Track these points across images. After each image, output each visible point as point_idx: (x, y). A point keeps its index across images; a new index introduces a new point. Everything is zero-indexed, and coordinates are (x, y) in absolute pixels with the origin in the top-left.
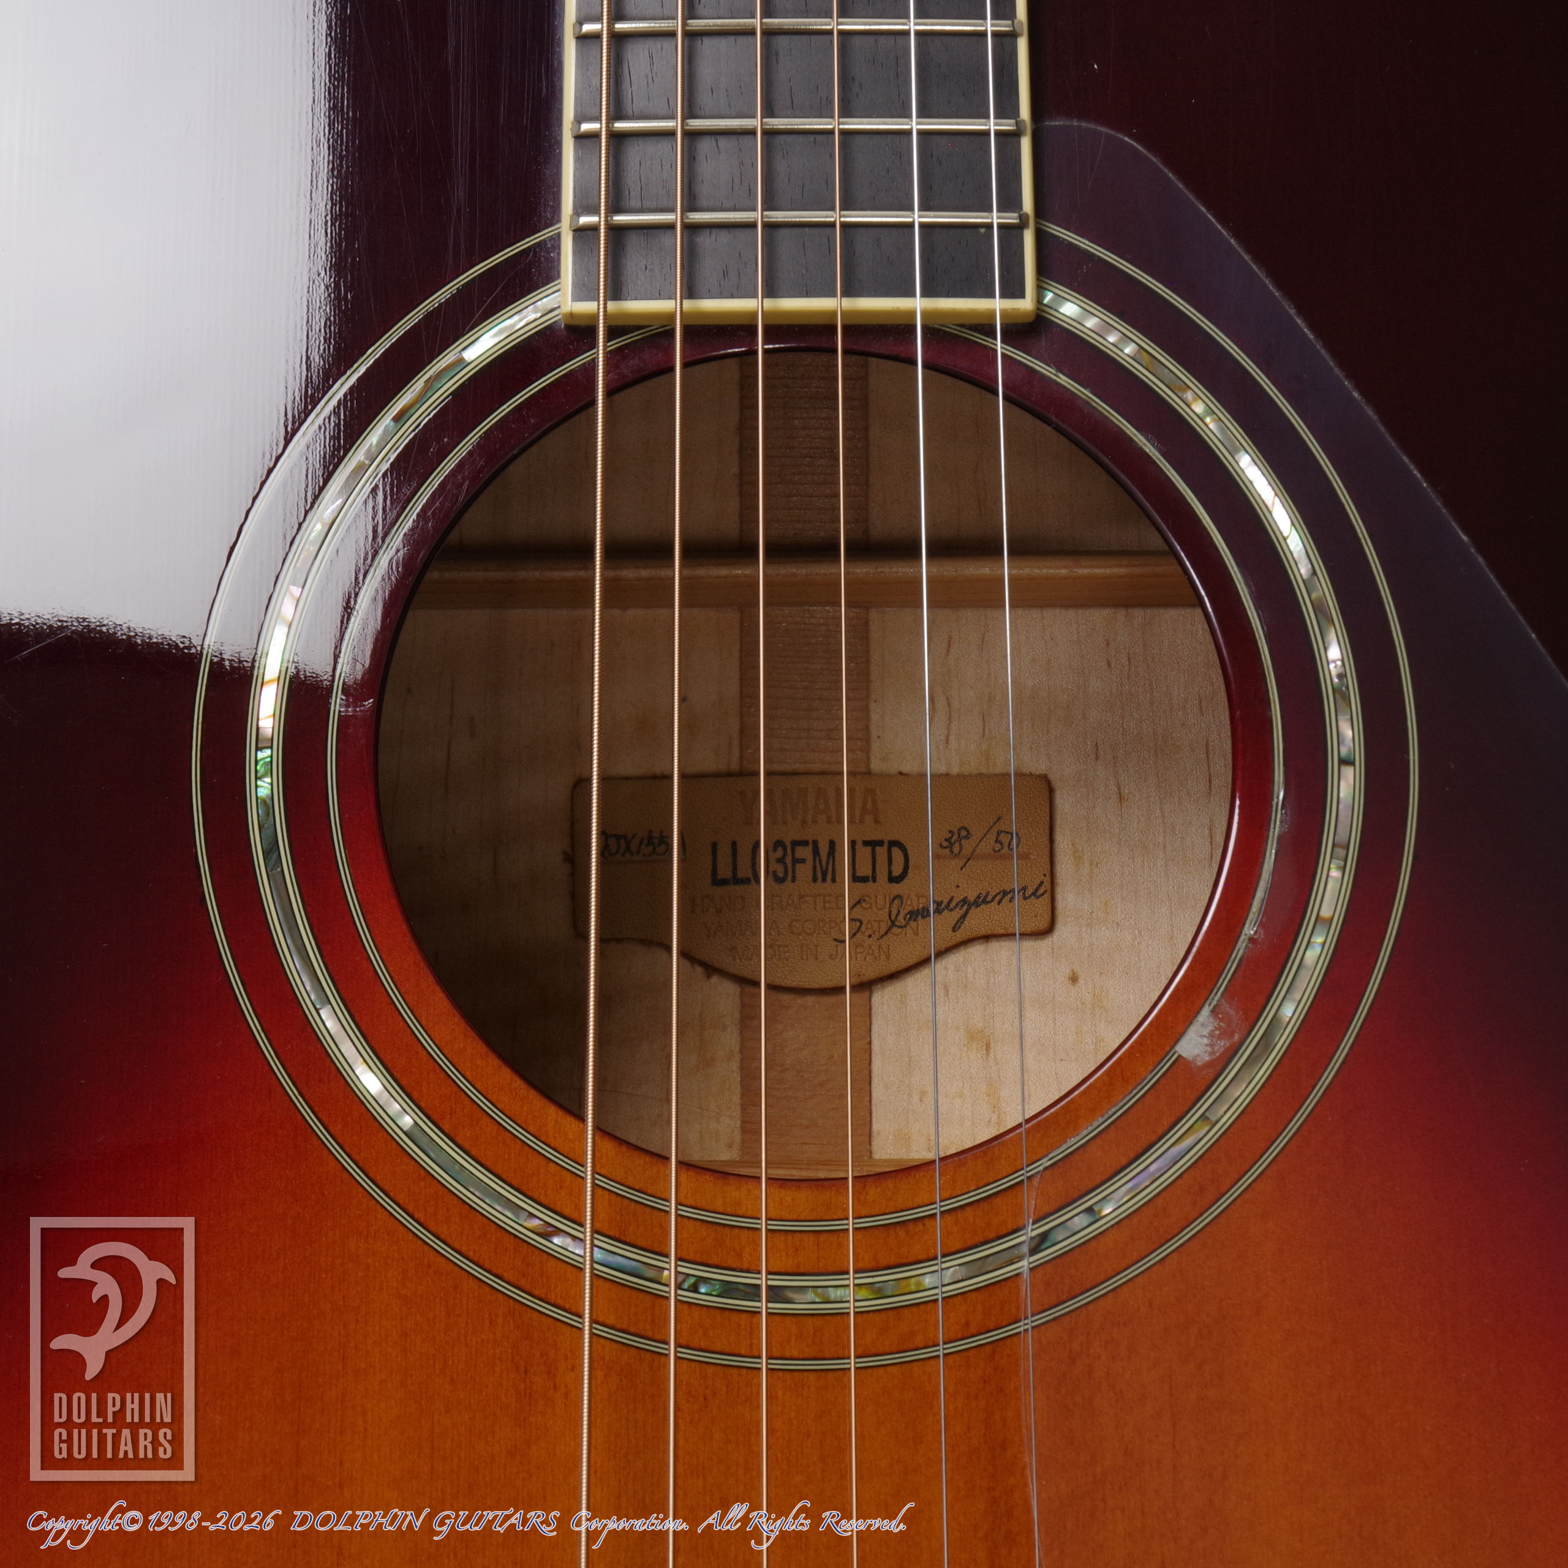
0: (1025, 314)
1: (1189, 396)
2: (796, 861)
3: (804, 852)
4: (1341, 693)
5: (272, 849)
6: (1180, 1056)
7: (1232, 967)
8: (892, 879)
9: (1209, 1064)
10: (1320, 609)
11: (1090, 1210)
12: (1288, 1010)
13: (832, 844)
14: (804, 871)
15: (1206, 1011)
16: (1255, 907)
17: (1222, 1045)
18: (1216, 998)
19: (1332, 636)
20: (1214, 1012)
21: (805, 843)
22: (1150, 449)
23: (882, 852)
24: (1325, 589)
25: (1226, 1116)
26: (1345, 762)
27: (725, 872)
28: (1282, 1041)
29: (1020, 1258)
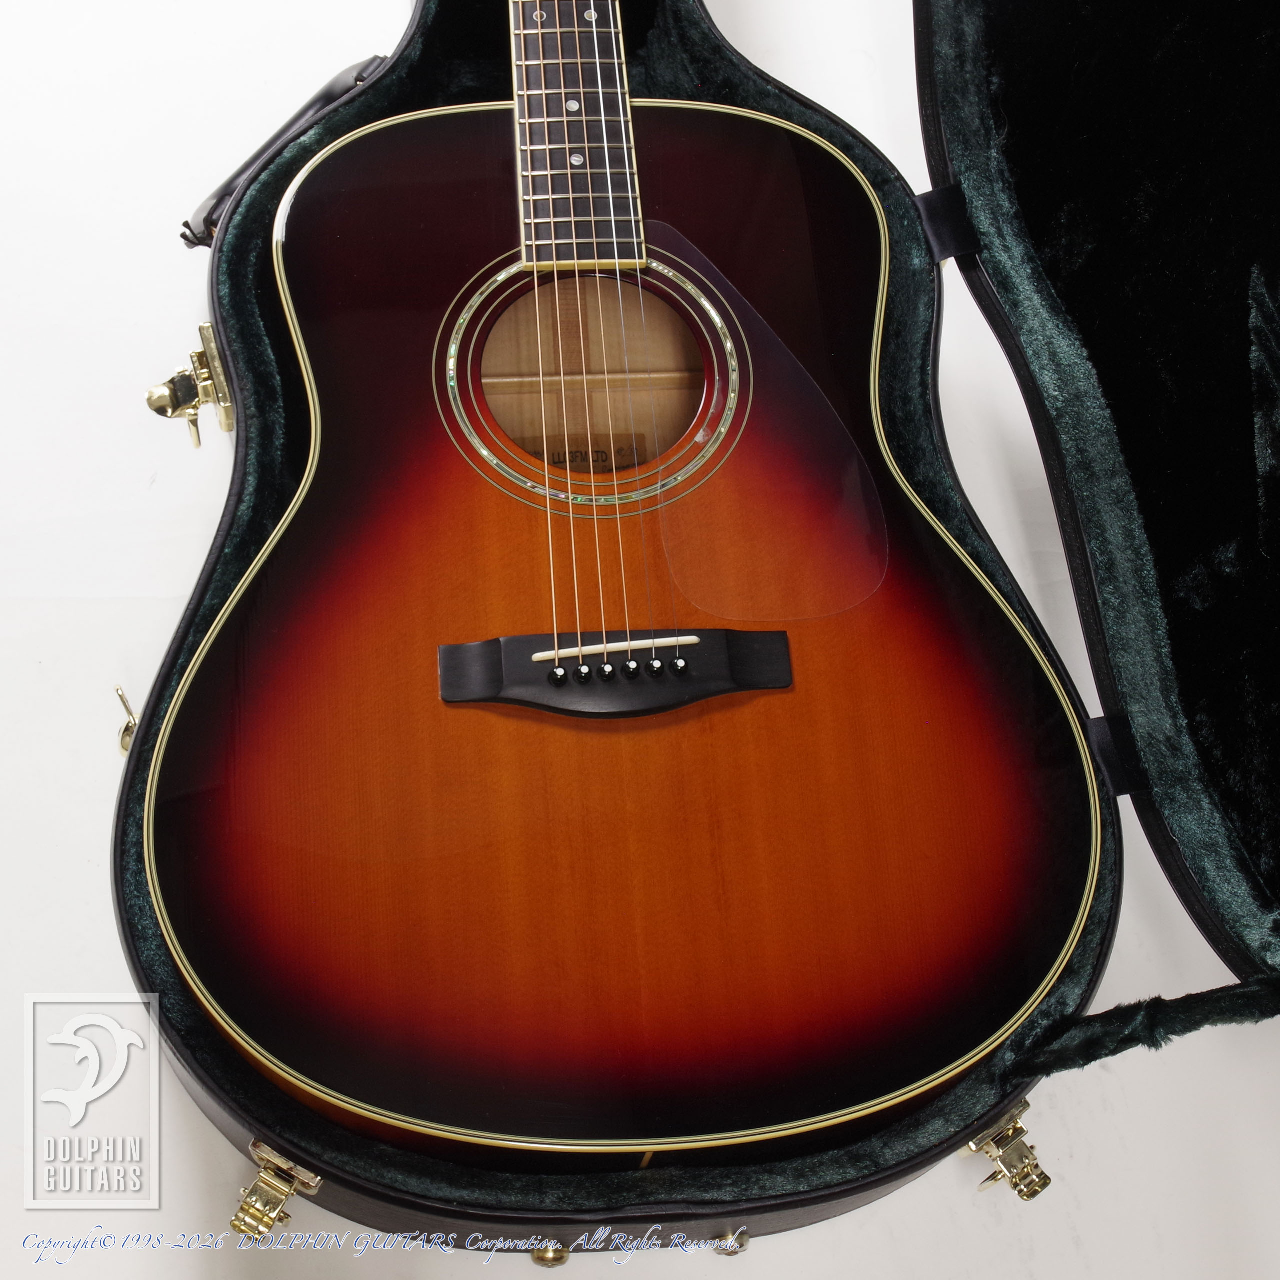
0: (644, 263)
1: (687, 285)
2: (577, 457)
3: (578, 454)
4: (731, 354)
5: (455, 398)
6: (696, 442)
7: (708, 420)
8: (604, 461)
9: (703, 443)
10: (724, 334)
11: (675, 479)
12: (723, 430)
13: (586, 453)
14: (579, 460)
15: (702, 430)
16: (713, 405)
17: (707, 438)
18: (704, 427)
19: (728, 341)
20: (704, 431)
21: (578, 452)
22: (678, 297)
23: (600, 455)
24: (726, 330)
25: (709, 456)
26: (733, 371)
27: (556, 460)
28: (722, 438)
29: (658, 490)
